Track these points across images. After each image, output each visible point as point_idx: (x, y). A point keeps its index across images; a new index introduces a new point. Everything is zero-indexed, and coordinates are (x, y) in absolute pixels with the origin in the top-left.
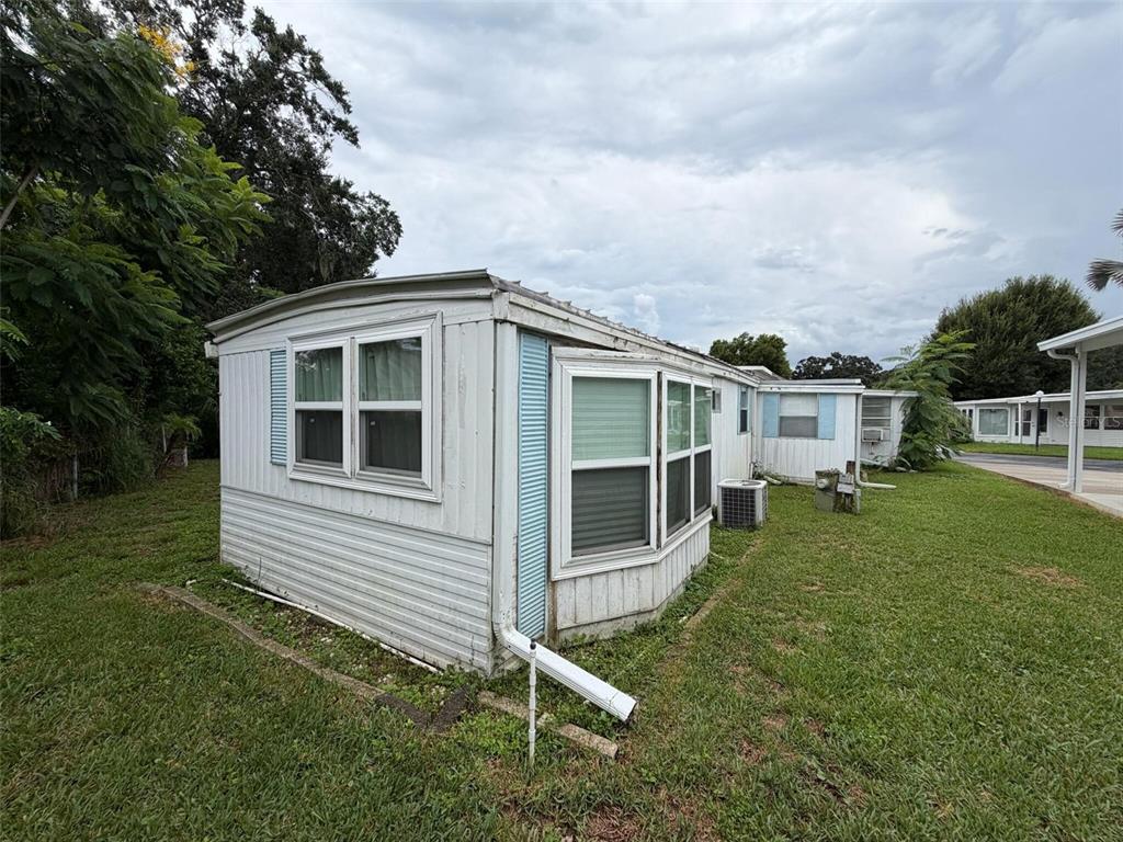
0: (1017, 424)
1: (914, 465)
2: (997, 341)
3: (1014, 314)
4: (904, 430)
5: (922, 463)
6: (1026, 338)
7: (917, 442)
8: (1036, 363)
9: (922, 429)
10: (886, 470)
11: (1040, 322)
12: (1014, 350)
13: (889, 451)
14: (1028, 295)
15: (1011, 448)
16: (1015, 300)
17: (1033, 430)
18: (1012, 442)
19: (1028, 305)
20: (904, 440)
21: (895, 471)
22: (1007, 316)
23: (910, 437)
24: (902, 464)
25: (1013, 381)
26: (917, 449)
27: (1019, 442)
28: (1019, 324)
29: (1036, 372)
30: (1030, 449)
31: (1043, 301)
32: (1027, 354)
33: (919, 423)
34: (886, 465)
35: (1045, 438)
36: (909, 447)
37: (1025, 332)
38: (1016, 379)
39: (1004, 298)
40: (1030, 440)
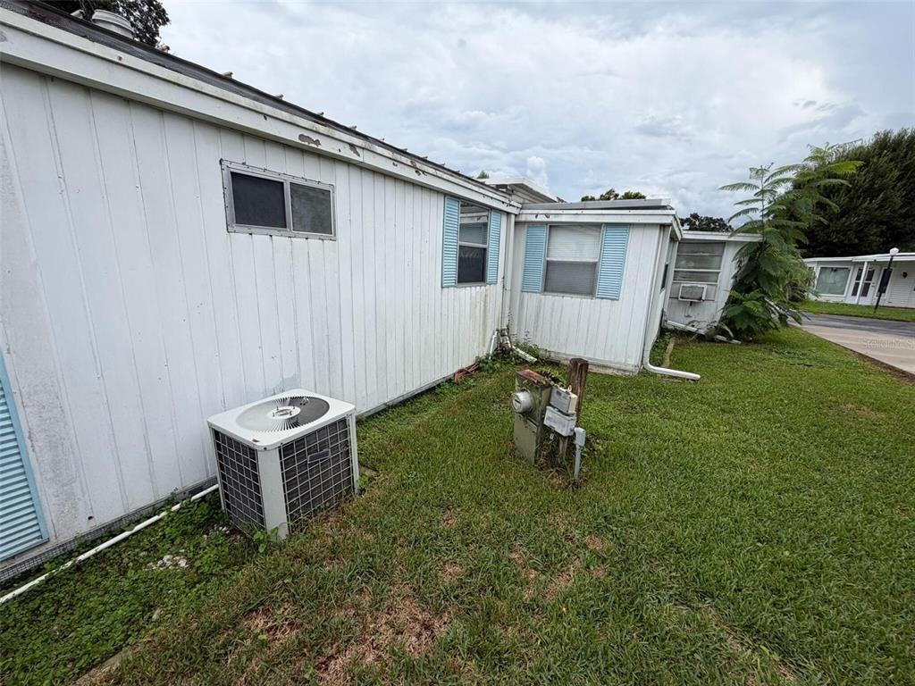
0: (857, 285)
1: (738, 334)
2: (851, 199)
3: (876, 170)
4: (734, 288)
5: (750, 331)
6: (881, 195)
7: (749, 304)
8: (883, 223)
9: (759, 286)
10: (701, 338)
11: (899, 179)
12: (866, 209)
13: (709, 315)
14: (894, 150)
15: (846, 308)
16: (880, 154)
17: (873, 291)
18: (849, 302)
19: (891, 160)
20: (732, 301)
21: (712, 340)
22: (868, 172)
23: (741, 297)
24: (724, 333)
25: (856, 241)
26: (748, 314)
27: (855, 302)
28: (878, 182)
29: (882, 231)
30: (867, 310)
31: (908, 158)
32: (878, 213)
33: (756, 279)
34: (702, 332)
35: (886, 300)
36: (737, 310)
37: (881, 190)
38: (861, 239)
39: (869, 152)
40: (870, 300)
